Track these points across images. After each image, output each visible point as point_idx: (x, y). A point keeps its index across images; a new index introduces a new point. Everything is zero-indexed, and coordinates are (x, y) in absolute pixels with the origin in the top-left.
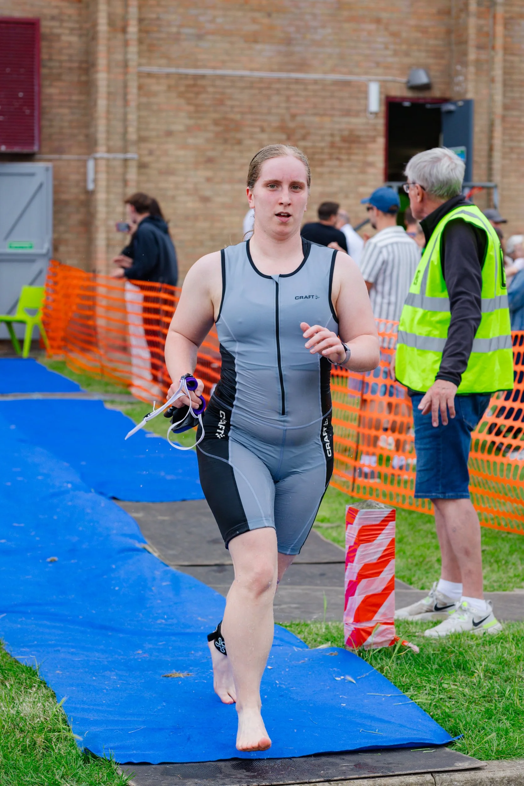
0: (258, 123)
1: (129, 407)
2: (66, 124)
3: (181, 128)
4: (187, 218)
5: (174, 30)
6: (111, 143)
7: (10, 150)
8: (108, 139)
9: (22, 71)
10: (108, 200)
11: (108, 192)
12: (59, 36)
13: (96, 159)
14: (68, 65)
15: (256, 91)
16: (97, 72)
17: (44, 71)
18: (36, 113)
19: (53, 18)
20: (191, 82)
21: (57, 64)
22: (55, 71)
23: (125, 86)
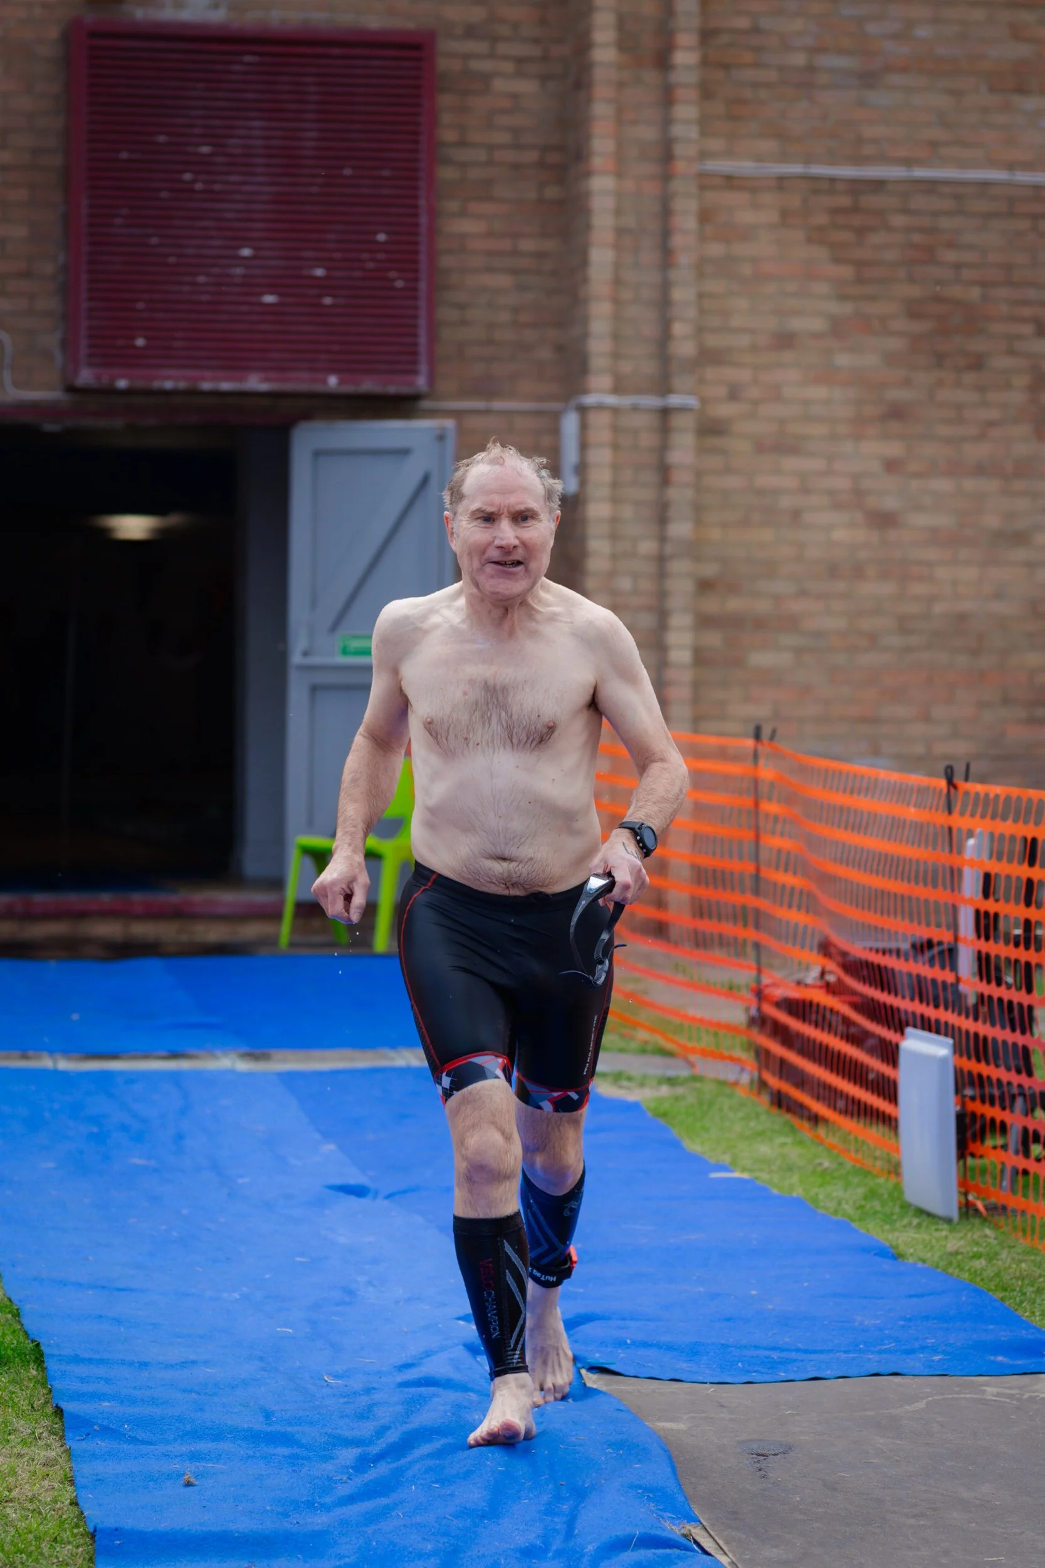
0: (1027, 312)
1: (665, 1090)
2: (504, 317)
3: (817, 324)
4: (833, 571)
5: (799, 59)
6: (626, 367)
7: (349, 389)
8: (616, 356)
9: (386, 173)
10: (614, 520)
11: (615, 500)
12: (486, 78)
13: (583, 410)
14: (510, 156)
15: (1023, 225)
16: (588, 174)
17: (446, 173)
18: (423, 286)
19: (471, 32)
20: (845, 201)
21: (481, 155)
22: (474, 174)
23: (666, 212)
